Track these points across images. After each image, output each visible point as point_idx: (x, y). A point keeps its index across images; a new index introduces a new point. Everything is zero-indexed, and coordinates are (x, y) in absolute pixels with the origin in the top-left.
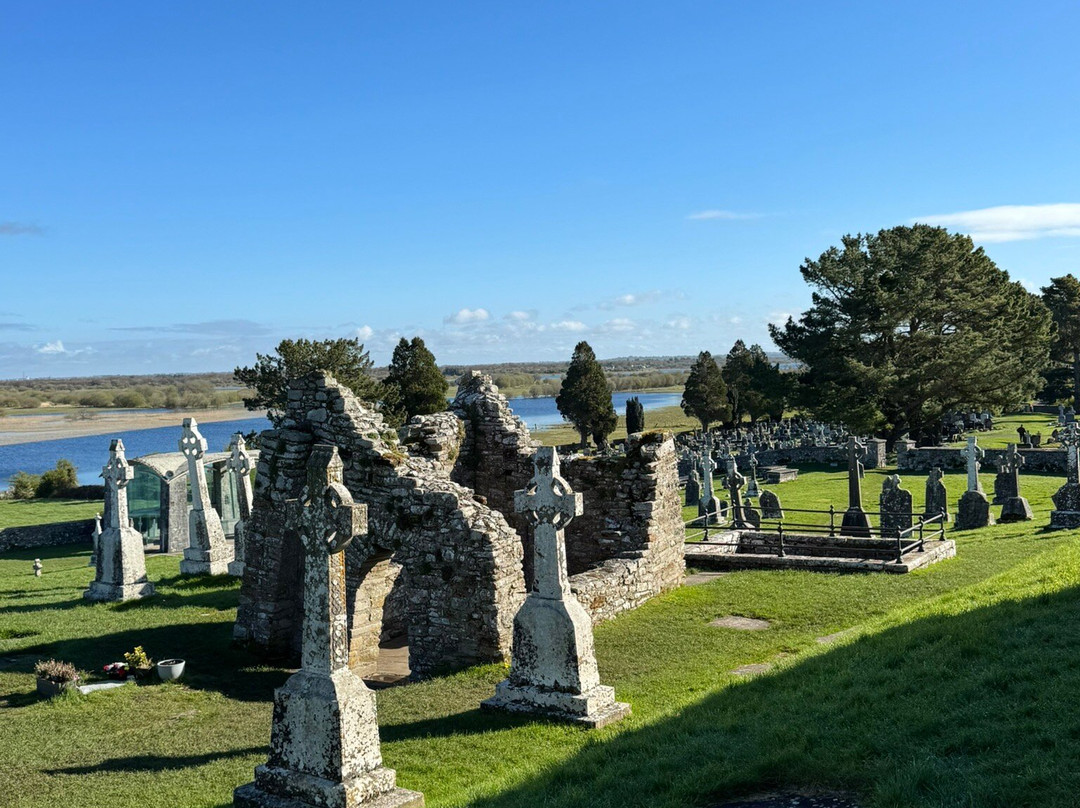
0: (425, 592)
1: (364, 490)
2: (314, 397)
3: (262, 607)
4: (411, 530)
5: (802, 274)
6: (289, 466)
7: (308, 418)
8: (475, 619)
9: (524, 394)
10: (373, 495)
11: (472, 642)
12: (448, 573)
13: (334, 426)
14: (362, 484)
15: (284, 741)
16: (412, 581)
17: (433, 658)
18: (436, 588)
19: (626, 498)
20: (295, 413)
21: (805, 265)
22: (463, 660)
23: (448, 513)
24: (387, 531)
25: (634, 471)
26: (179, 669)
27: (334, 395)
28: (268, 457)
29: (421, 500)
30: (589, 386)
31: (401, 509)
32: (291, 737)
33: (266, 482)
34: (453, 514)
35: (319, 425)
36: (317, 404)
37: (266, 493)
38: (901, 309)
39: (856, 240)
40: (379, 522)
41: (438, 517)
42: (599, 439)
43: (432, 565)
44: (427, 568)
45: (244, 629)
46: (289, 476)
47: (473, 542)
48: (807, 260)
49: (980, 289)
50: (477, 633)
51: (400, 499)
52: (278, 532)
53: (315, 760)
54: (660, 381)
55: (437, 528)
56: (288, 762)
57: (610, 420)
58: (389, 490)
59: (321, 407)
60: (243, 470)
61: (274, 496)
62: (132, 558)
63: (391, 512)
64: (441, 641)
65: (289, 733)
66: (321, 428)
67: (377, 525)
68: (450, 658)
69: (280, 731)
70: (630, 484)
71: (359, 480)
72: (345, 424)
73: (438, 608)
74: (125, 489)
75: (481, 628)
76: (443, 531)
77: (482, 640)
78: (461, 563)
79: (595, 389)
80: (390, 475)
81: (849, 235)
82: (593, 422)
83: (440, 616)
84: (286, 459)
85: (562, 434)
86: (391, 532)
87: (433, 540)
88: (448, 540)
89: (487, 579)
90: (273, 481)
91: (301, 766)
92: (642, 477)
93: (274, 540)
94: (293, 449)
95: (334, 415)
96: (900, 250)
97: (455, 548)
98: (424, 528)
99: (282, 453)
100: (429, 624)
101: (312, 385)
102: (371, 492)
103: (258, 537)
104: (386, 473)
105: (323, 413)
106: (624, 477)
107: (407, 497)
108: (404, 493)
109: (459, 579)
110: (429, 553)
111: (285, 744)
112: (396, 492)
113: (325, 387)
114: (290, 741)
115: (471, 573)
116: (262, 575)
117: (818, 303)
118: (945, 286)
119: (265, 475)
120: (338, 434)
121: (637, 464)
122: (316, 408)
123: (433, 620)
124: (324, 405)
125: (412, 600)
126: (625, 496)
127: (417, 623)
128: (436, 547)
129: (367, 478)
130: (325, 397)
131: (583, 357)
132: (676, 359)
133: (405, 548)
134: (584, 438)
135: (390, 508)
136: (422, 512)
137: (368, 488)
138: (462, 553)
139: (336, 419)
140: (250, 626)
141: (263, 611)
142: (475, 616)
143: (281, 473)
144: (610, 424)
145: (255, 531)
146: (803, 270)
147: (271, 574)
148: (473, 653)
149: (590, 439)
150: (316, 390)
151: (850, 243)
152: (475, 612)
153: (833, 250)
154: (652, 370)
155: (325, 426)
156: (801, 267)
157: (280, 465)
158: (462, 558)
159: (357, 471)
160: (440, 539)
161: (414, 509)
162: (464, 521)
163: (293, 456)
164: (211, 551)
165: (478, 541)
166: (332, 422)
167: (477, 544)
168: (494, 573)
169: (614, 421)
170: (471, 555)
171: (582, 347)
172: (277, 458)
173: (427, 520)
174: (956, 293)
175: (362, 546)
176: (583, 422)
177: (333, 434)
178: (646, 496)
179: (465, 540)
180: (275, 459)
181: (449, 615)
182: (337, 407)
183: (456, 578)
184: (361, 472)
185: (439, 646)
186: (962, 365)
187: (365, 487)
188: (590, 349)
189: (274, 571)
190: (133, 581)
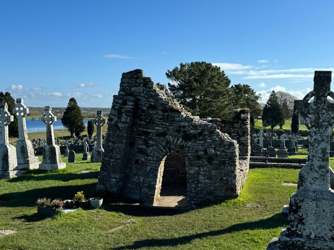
0: (197, 169)
1: (164, 123)
2: (136, 81)
3: (113, 176)
4: (190, 141)
5: (166, 75)
6: (128, 111)
7: (132, 91)
8: (224, 180)
9: (39, 118)
10: (169, 125)
11: (222, 190)
12: (210, 160)
13: (147, 95)
14: (163, 121)
15: (298, 223)
16: (190, 163)
17: (201, 197)
18: (203, 166)
19: (237, 135)
20: (125, 88)
21: (168, 72)
22: (217, 198)
23: (211, 133)
24: (177, 142)
25: (239, 124)
26: (101, 201)
27: (147, 80)
28: (117, 107)
29: (196, 127)
30: (75, 114)
31: (185, 132)
32: (304, 221)
33: (116, 119)
34: (214, 133)
35: (139, 94)
36: (137, 85)
37: (115, 124)
38: (201, 89)
39: (185, 65)
40: (172, 137)
41: (206, 135)
42: (77, 135)
43: (202, 156)
44: (199, 158)
45: (102, 186)
46: (128, 116)
47: (225, 146)
48: (168, 71)
49: (224, 85)
50: (225, 186)
51: (184, 127)
52: (122, 142)
53: (324, 232)
54: (91, 115)
55: (205, 140)
56: (302, 234)
57: (82, 128)
58: (178, 123)
59: (140, 86)
60: (51, 122)
61: (120, 125)
62: (12, 158)
63: (179, 133)
64: (205, 190)
65: (303, 219)
66: (140, 95)
67: (171, 139)
68: (210, 197)
69: (295, 218)
70: (237, 129)
71: (161, 119)
72: (154, 94)
73: (204, 175)
74: (8, 126)
75: (227, 183)
76: (208, 141)
77: (227, 189)
78: (218, 155)
79: (77, 116)
80: (179, 116)
81: (182, 63)
82: (76, 128)
83: (205, 179)
84: (127, 108)
85: (59, 133)
86: (179, 142)
87: (202, 145)
88: (211, 145)
89: (232, 162)
90: (119, 118)
91: (313, 236)
92: (243, 127)
93: (120, 145)
94: (131, 104)
95: (148, 90)
96: (200, 69)
97: (215, 149)
98: (197, 140)
99: (125, 105)
100: (199, 182)
101: (135, 76)
102: (168, 124)
103: (111, 144)
104: (177, 115)
105: (141, 89)
106: (235, 127)
107: (189, 126)
108: (186, 124)
109: (217, 162)
110: (200, 151)
111: (300, 226)
112: (182, 124)
113: (142, 77)
114: (303, 224)
115: (223, 159)
116: (113, 161)
117: (170, 86)
118: (214, 83)
119: (115, 115)
120: (149, 98)
121: (240, 122)
122: (137, 86)
123: (201, 181)
124: (142, 85)
125: (190, 172)
126: (236, 134)
127: (192, 182)
128: (204, 148)
129: (166, 118)
130: (142, 81)
131: (72, 103)
132: (94, 108)
133: (186, 149)
134: (72, 134)
135: (178, 131)
136: (196, 133)
137: (166, 122)
138: (218, 151)
139: (148, 91)
140: (106, 185)
141: (113, 178)
142: (225, 178)
143: (124, 115)
144: (82, 129)
145: (109, 141)
146: (167, 74)
147: (118, 161)
148: (223, 195)
149: (74, 135)
150: (137, 78)
151: (182, 66)
152: (225, 176)
153: (177, 68)
154: (86, 112)
155: (142, 94)
156: (166, 73)
157: (123, 111)
158: (219, 153)
159: (160, 115)
160: (206, 144)
161: (192, 131)
162: (220, 137)
163: (131, 107)
164: (29, 159)
165: (228, 145)
166: (146, 93)
167: (227, 147)
168: (235, 159)
169: (84, 128)
170: (223, 151)
171: (72, 100)
172: (122, 108)
173: (199, 136)
174: (217, 86)
175: (162, 148)
176: (72, 128)
177: (146, 98)
178: (245, 134)
179: (220, 145)
180: (120, 108)
181: (210, 178)
182: (150, 86)
183: (214, 162)
184: (162, 115)
185: (204, 192)
186: (220, 110)
187: (165, 122)
188: (75, 101)
189: (120, 159)
190: (12, 169)
